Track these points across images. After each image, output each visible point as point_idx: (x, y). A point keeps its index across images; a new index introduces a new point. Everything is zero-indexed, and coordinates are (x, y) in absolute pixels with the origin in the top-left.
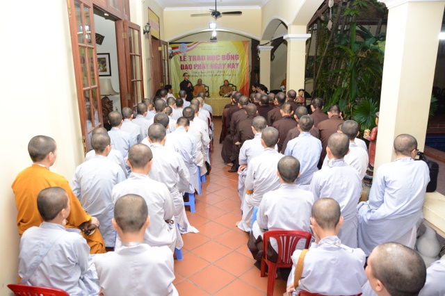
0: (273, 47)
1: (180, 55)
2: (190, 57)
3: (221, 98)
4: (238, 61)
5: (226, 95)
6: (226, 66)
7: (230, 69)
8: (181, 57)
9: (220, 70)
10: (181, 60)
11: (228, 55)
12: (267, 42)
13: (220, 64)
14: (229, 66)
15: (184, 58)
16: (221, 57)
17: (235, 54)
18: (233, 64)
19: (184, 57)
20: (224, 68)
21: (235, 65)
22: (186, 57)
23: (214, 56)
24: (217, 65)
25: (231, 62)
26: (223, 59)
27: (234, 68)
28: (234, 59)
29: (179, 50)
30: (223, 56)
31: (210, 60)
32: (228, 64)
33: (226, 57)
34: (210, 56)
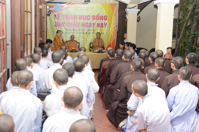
0: (139, 10)
1: (55, 13)
2: (64, 15)
3: (91, 53)
4: (107, 21)
5: (97, 51)
6: (96, 25)
7: (99, 28)
8: (55, 16)
9: (91, 28)
11: (98, 16)
12: (134, 5)
13: (90, 24)
14: (98, 25)
15: (58, 17)
16: (91, 18)
17: (104, 15)
18: (102, 24)
19: (58, 15)
20: (94, 27)
21: (104, 25)
22: (60, 16)
23: (86, 16)
24: (88, 24)
25: (100, 22)
26: (93, 19)
27: (103, 27)
28: (103, 20)
29: (54, 9)
30: (93, 16)
31: (82, 19)
32: (98, 24)
33: (96, 18)
34: (82, 16)
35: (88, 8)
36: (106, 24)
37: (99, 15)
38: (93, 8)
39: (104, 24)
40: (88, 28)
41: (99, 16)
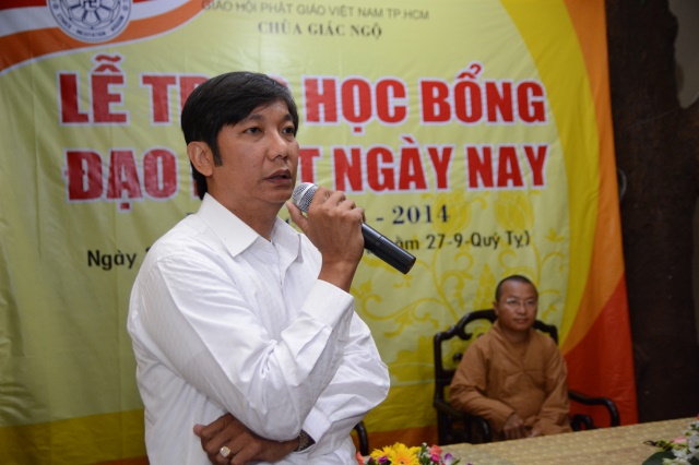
1: (64, 61)
2: (158, 84)
6: (458, 168)
7: (487, 195)
8: (68, 85)
9: (413, 197)
10: (71, 113)
11: (467, 83)
13: (410, 155)
14: (478, 166)
15: (102, 98)
16: (413, 102)
18: (508, 153)
19: (100, 84)
20: (442, 183)
21: (524, 164)
22: (112, 89)
23: (364, 87)
24: (388, 157)
25: (491, 134)
26: (428, 116)
27: (518, 182)
28: (508, 117)
29: (52, 24)
30: (427, 87)
31: (331, 116)
32: (472, 152)
33: (451, 100)
34: (329, 84)
35: (378, 13)
36: (542, 150)
37: (481, 81)
38: (425, 15)
39: (520, 154)
40: (397, 191)
41: (475, 89)
